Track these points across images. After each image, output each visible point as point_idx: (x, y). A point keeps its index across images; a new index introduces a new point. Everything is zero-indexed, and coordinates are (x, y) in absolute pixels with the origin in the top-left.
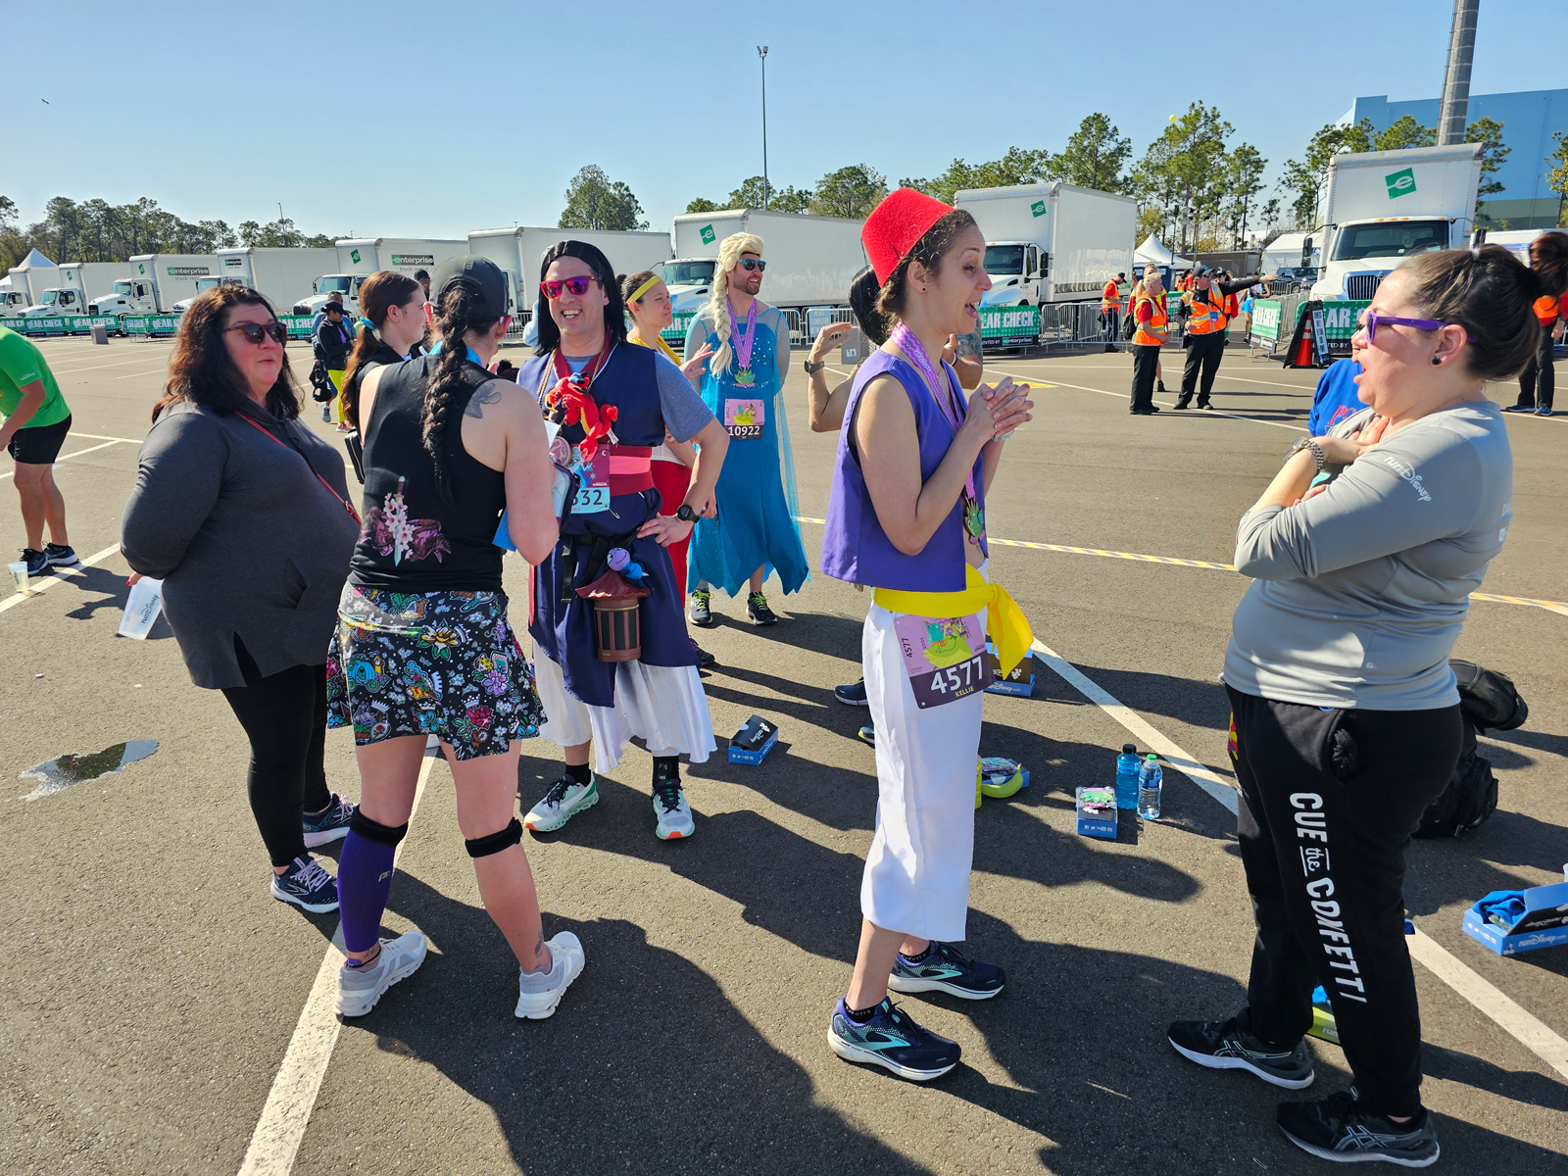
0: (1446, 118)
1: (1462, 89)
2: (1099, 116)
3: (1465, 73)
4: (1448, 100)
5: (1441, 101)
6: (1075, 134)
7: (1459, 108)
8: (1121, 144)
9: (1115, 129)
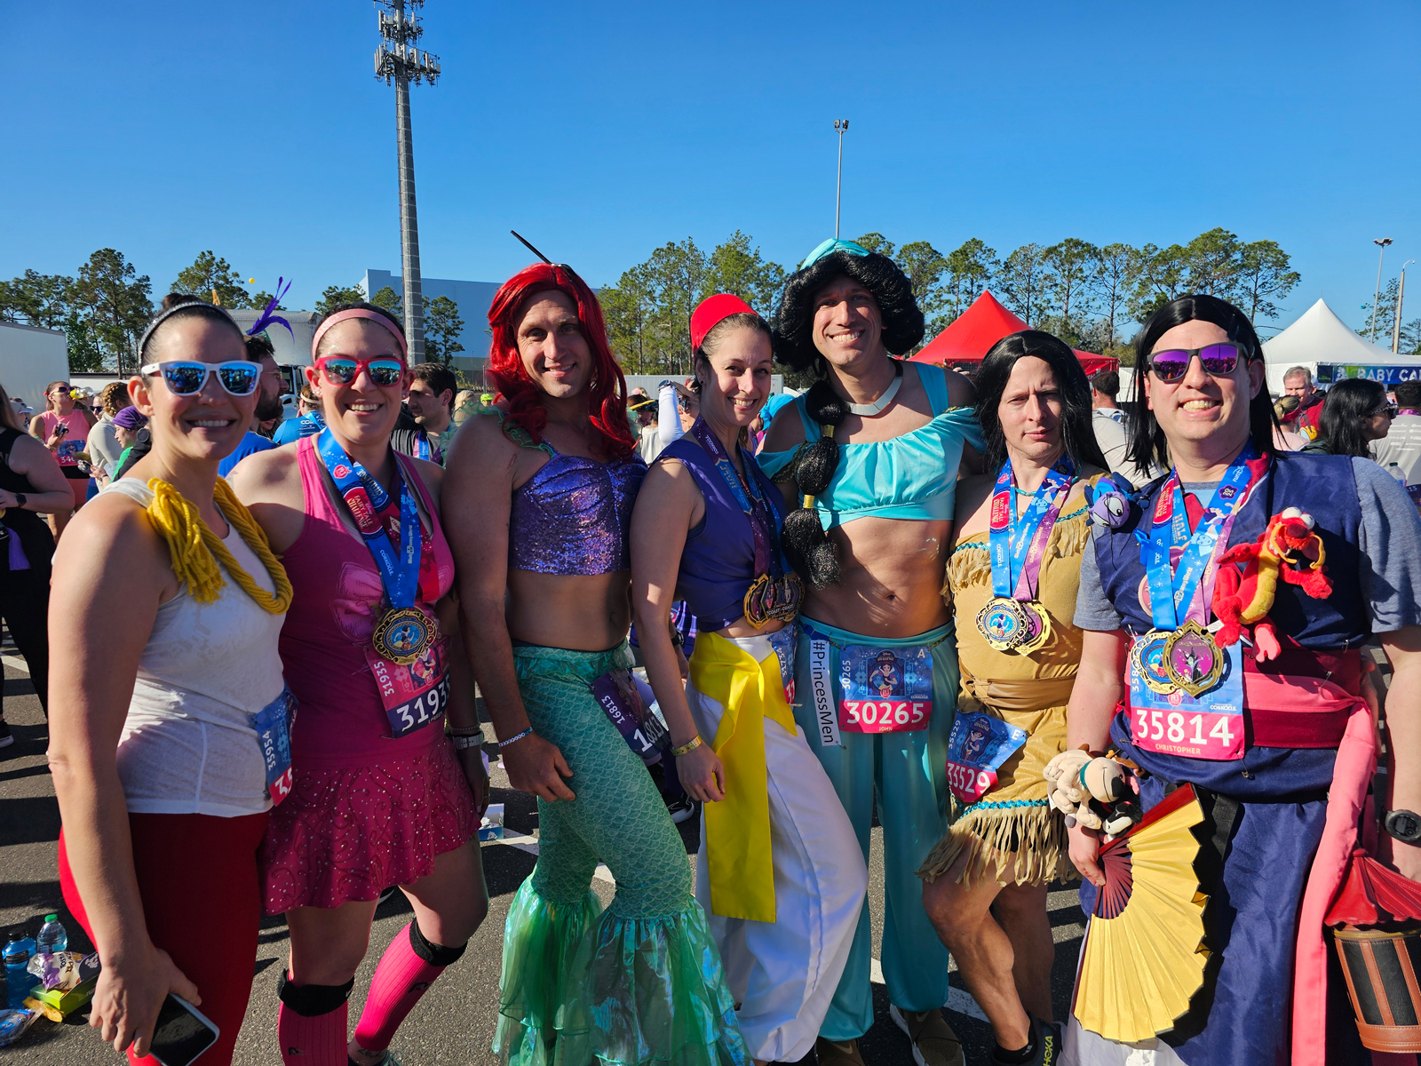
0: (408, 293)
1: (415, 273)
2: (113, 251)
3: (415, 262)
4: (407, 281)
5: (402, 279)
6: (86, 265)
7: (416, 286)
8: (139, 281)
9: (130, 267)
